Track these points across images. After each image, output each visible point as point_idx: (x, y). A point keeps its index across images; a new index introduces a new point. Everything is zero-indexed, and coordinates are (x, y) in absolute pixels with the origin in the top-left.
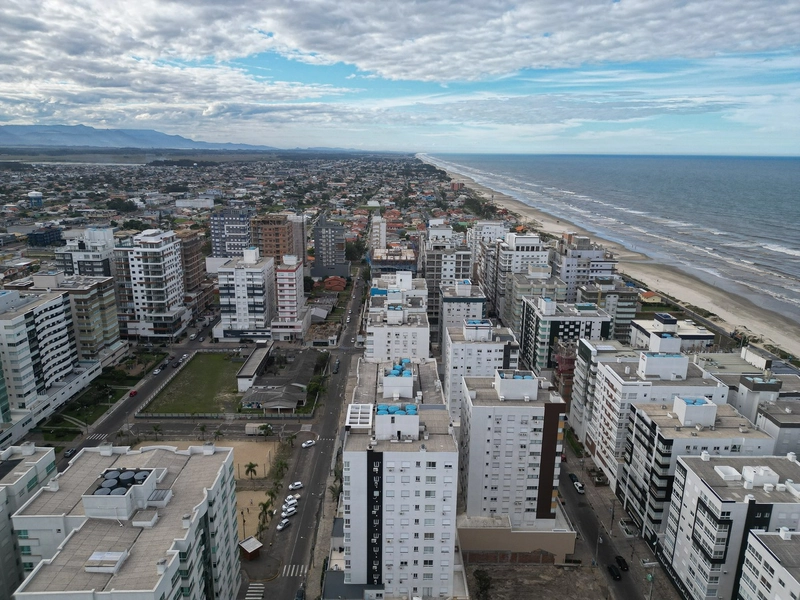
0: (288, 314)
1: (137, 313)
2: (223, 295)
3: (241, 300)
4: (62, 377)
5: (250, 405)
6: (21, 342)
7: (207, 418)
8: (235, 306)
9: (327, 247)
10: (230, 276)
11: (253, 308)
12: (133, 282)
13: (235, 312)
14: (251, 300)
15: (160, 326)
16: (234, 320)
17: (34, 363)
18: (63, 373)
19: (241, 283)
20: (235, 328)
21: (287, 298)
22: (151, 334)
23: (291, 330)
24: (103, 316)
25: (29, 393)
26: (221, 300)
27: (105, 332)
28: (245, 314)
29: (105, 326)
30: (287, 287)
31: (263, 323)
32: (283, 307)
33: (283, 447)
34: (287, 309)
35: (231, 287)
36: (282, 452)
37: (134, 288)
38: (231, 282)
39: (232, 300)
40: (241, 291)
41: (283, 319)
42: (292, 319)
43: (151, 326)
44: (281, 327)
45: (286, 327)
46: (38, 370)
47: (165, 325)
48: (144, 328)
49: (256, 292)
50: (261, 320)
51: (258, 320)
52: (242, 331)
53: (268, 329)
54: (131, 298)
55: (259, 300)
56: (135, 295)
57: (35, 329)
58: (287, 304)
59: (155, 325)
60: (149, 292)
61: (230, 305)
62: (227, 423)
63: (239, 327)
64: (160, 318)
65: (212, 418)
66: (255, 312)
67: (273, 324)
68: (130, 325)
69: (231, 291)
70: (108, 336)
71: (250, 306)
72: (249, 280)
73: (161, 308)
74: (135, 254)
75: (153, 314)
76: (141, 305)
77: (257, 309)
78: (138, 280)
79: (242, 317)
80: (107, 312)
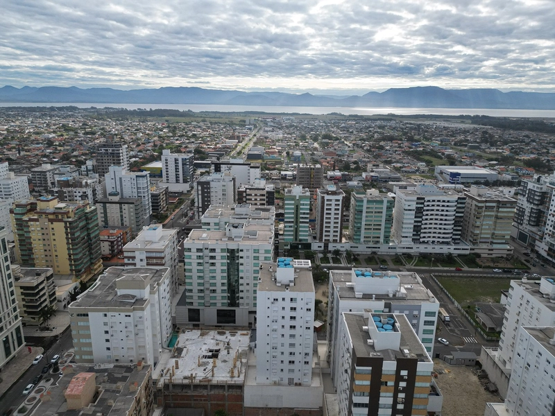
1: (545, 236)
4: (438, 242)
6: (409, 210)
15: (551, 252)
17: (416, 224)
18: (441, 240)
22: (544, 254)
24: (495, 222)
25: (406, 237)
29: (495, 230)
37: (549, 217)
46: (417, 229)
48: (542, 248)
54: (545, 223)
56: (548, 221)
57: (423, 208)
59: (549, 249)
70: (495, 236)
75: (552, 241)
76: (548, 231)
78: (552, 212)
80: (500, 221)
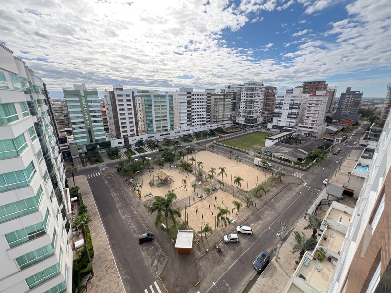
0: (311, 122)
1: (241, 114)
2: (276, 108)
3: (285, 111)
5: (266, 152)
6: (184, 102)
7: (240, 151)
8: (281, 113)
9: (347, 105)
10: (282, 98)
11: (290, 116)
12: (242, 101)
13: (281, 117)
14: (291, 111)
15: (247, 120)
16: (279, 121)
17: (188, 113)
18: (201, 123)
19: (286, 102)
20: (278, 125)
21: (312, 112)
22: (244, 123)
23: (310, 130)
25: (183, 123)
26: (275, 110)
27: (224, 115)
28: (285, 118)
29: (224, 112)
30: (313, 105)
31: (294, 124)
32: (308, 117)
33: (274, 179)
34: (310, 118)
35: (282, 104)
36: (271, 181)
37: (241, 103)
38: (282, 101)
39: (280, 110)
40: (286, 106)
41: (307, 123)
42: (312, 124)
43: (244, 119)
44: (304, 127)
45: (307, 128)
46: (189, 117)
47: (249, 120)
48: (241, 120)
49: (294, 107)
50: (294, 122)
51: (292, 122)
52: (281, 127)
53: (296, 127)
54: (240, 107)
55: (295, 111)
56: (241, 106)
57: (191, 100)
58: (312, 115)
59: (246, 119)
60: (246, 105)
61: (279, 113)
62: (249, 156)
63: (281, 125)
64: (248, 116)
65: (243, 152)
66: (291, 117)
67: (299, 125)
68: (237, 118)
69: (281, 106)
70: (224, 117)
71: (289, 114)
72: (292, 100)
73: (250, 112)
74: (244, 89)
75: (246, 115)
76: (242, 111)
77: (292, 116)
78: (243, 100)
79: (283, 120)
80: (226, 107)
